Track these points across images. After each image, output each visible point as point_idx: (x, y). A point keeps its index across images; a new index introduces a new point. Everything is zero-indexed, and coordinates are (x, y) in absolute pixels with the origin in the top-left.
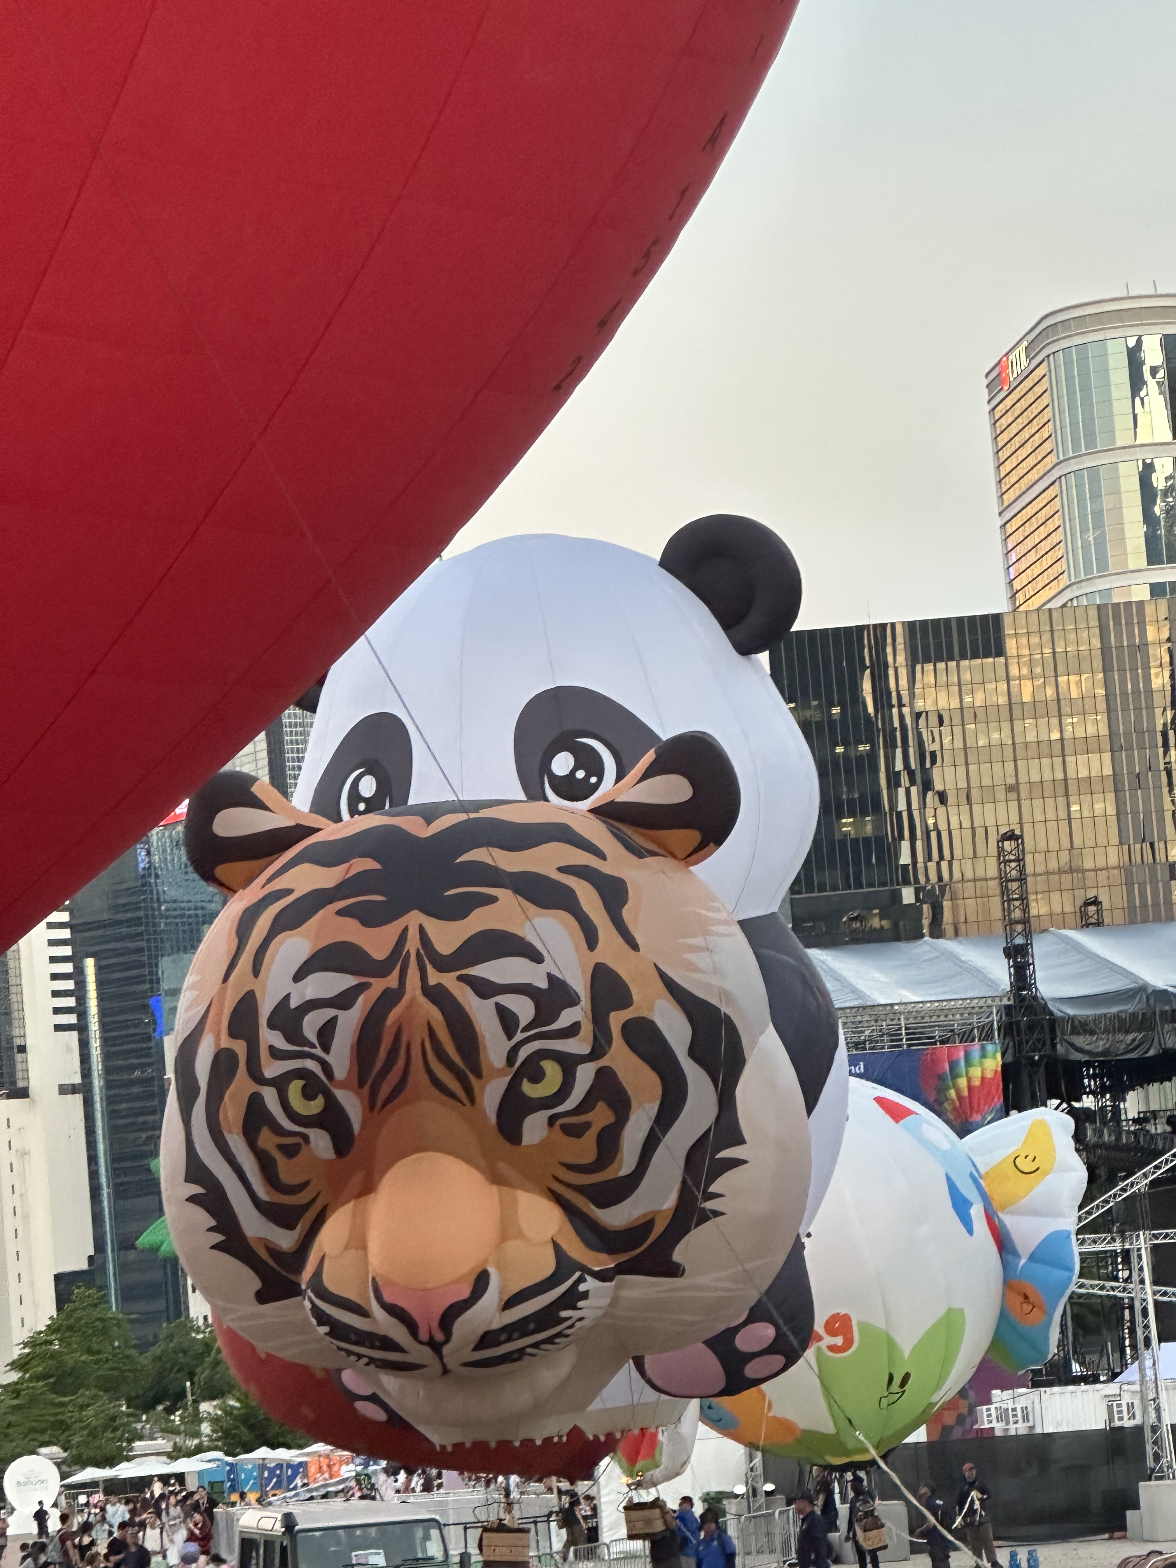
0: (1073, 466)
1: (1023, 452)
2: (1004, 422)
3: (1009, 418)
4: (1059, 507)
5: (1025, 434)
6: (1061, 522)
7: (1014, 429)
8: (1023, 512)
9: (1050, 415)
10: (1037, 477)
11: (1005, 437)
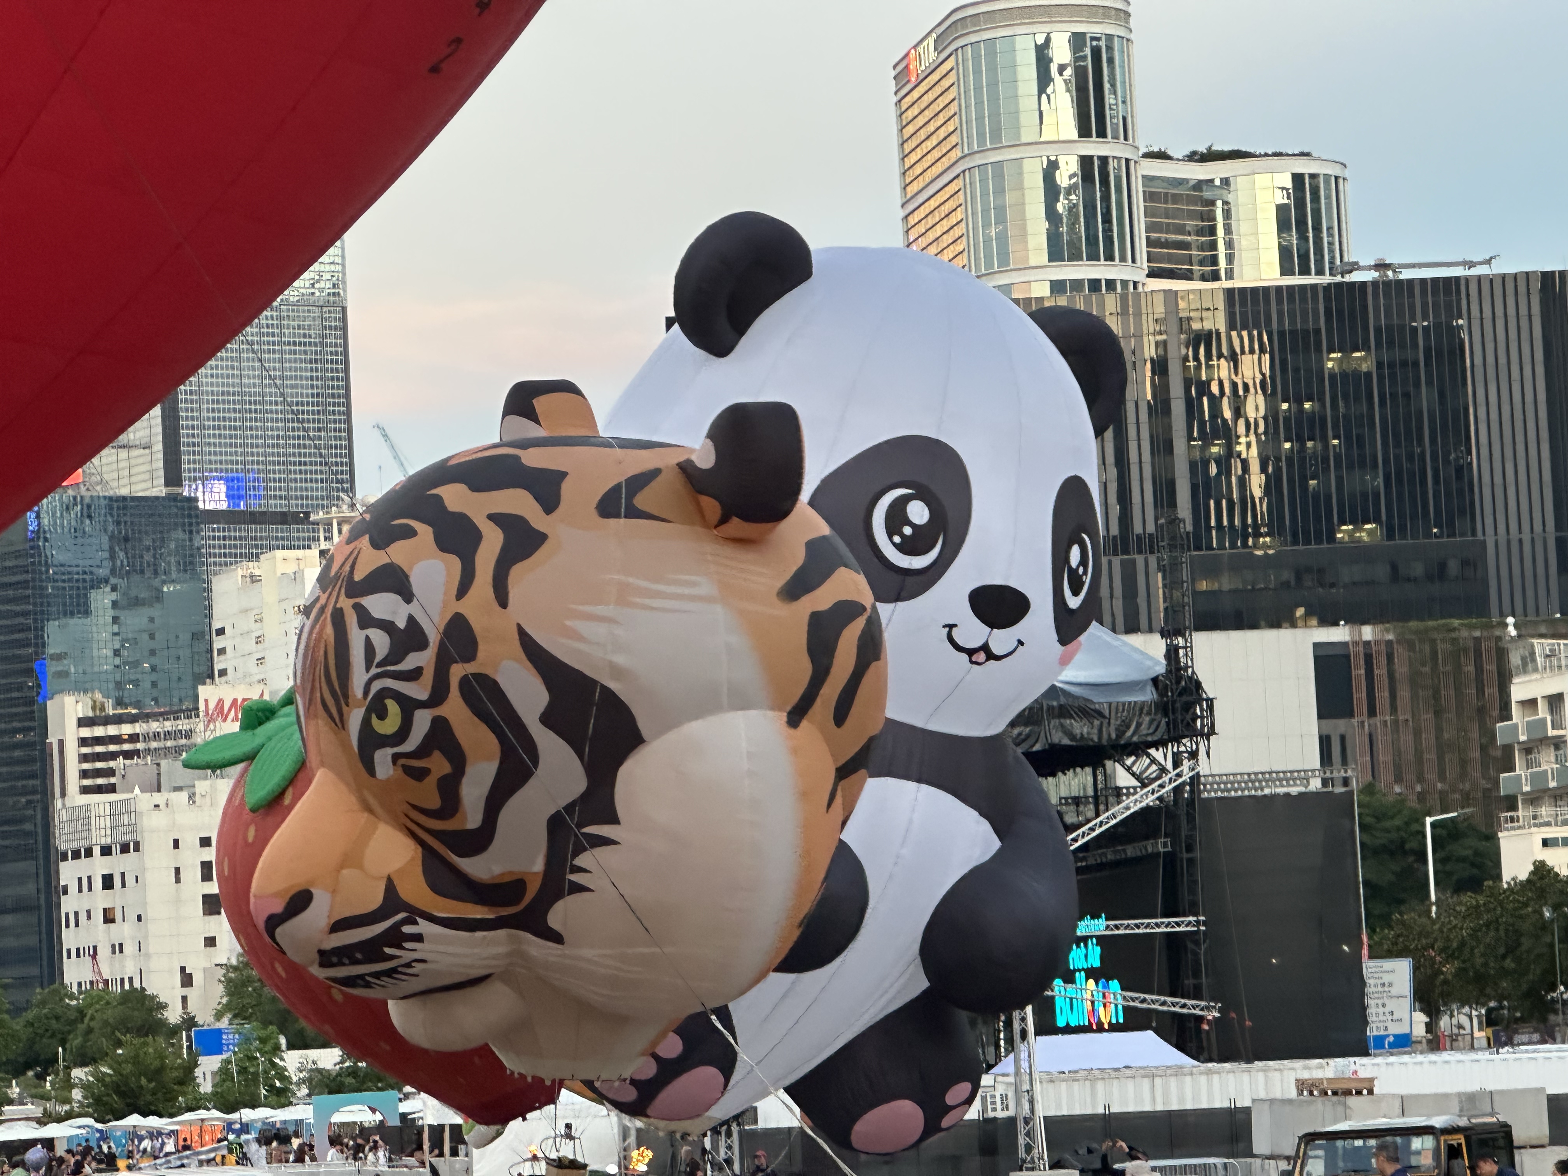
0: (978, 160)
1: (930, 144)
2: (910, 114)
3: (915, 110)
4: (962, 200)
5: (931, 127)
6: (964, 216)
7: (921, 121)
8: (926, 204)
9: (957, 109)
10: (940, 170)
11: (910, 129)
